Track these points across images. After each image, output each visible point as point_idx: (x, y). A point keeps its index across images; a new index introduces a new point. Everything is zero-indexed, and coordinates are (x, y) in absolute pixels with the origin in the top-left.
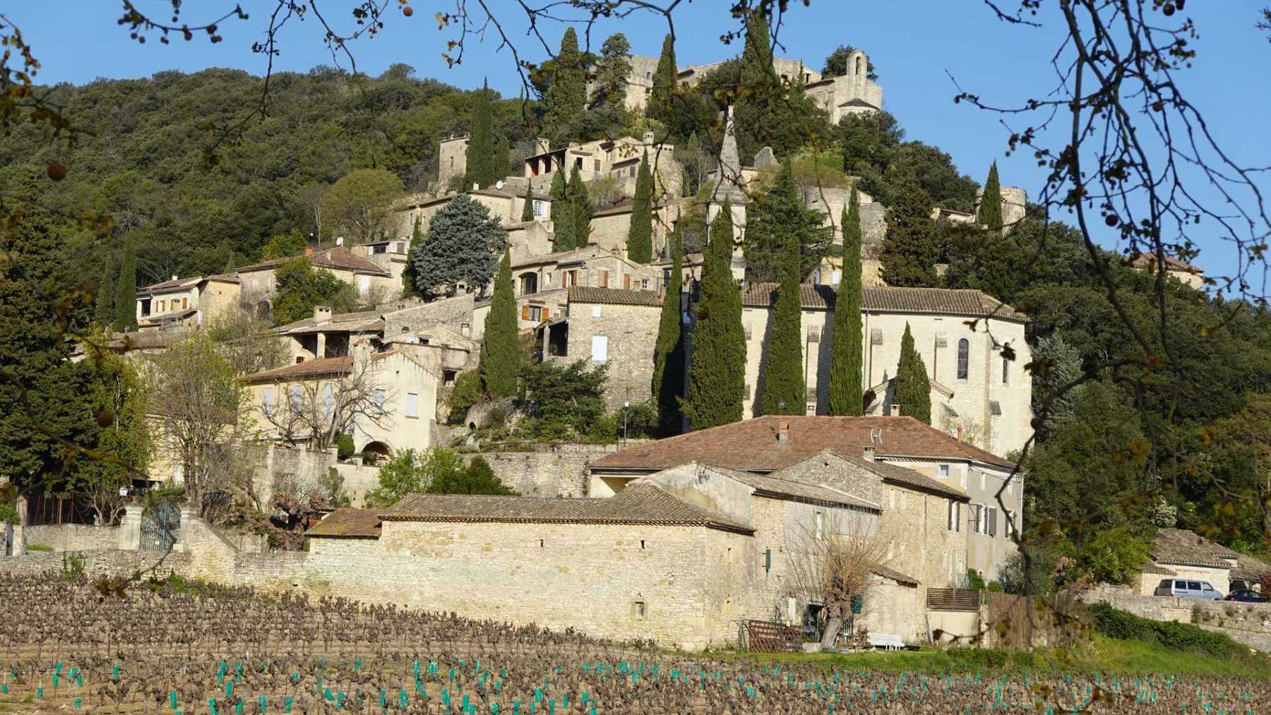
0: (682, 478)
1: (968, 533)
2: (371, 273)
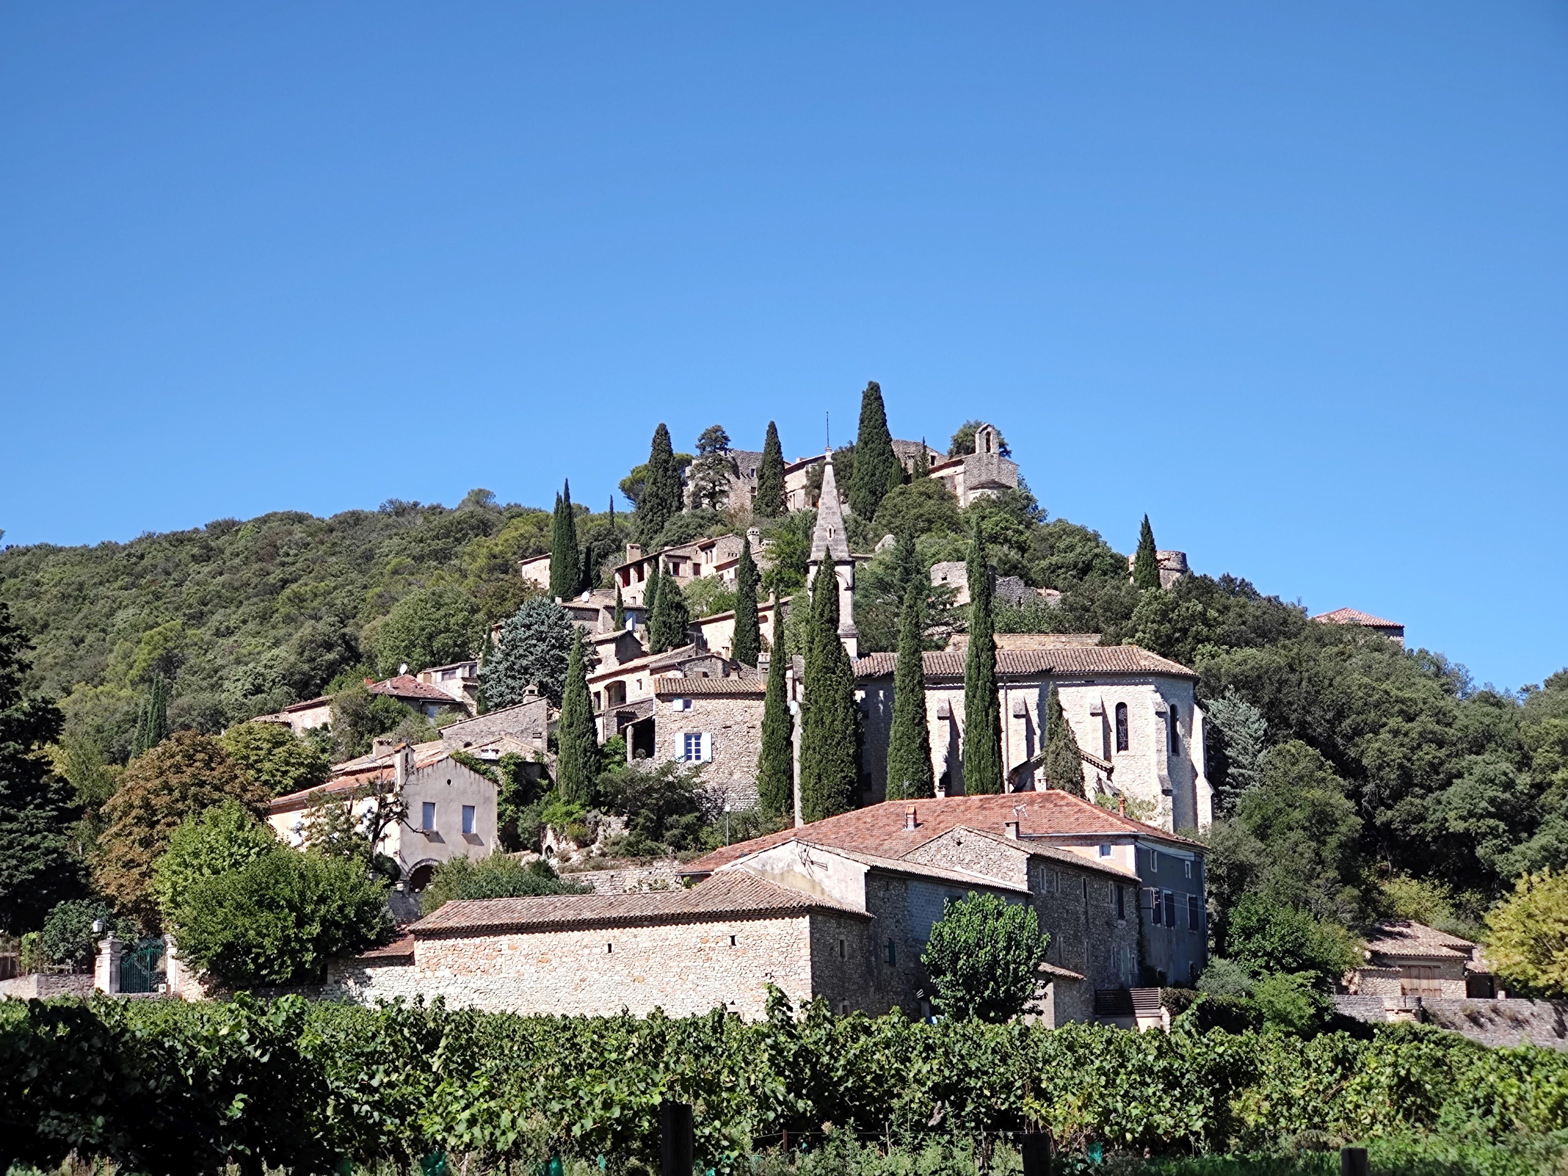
0: (780, 860)
1: (1141, 924)
2: (440, 702)
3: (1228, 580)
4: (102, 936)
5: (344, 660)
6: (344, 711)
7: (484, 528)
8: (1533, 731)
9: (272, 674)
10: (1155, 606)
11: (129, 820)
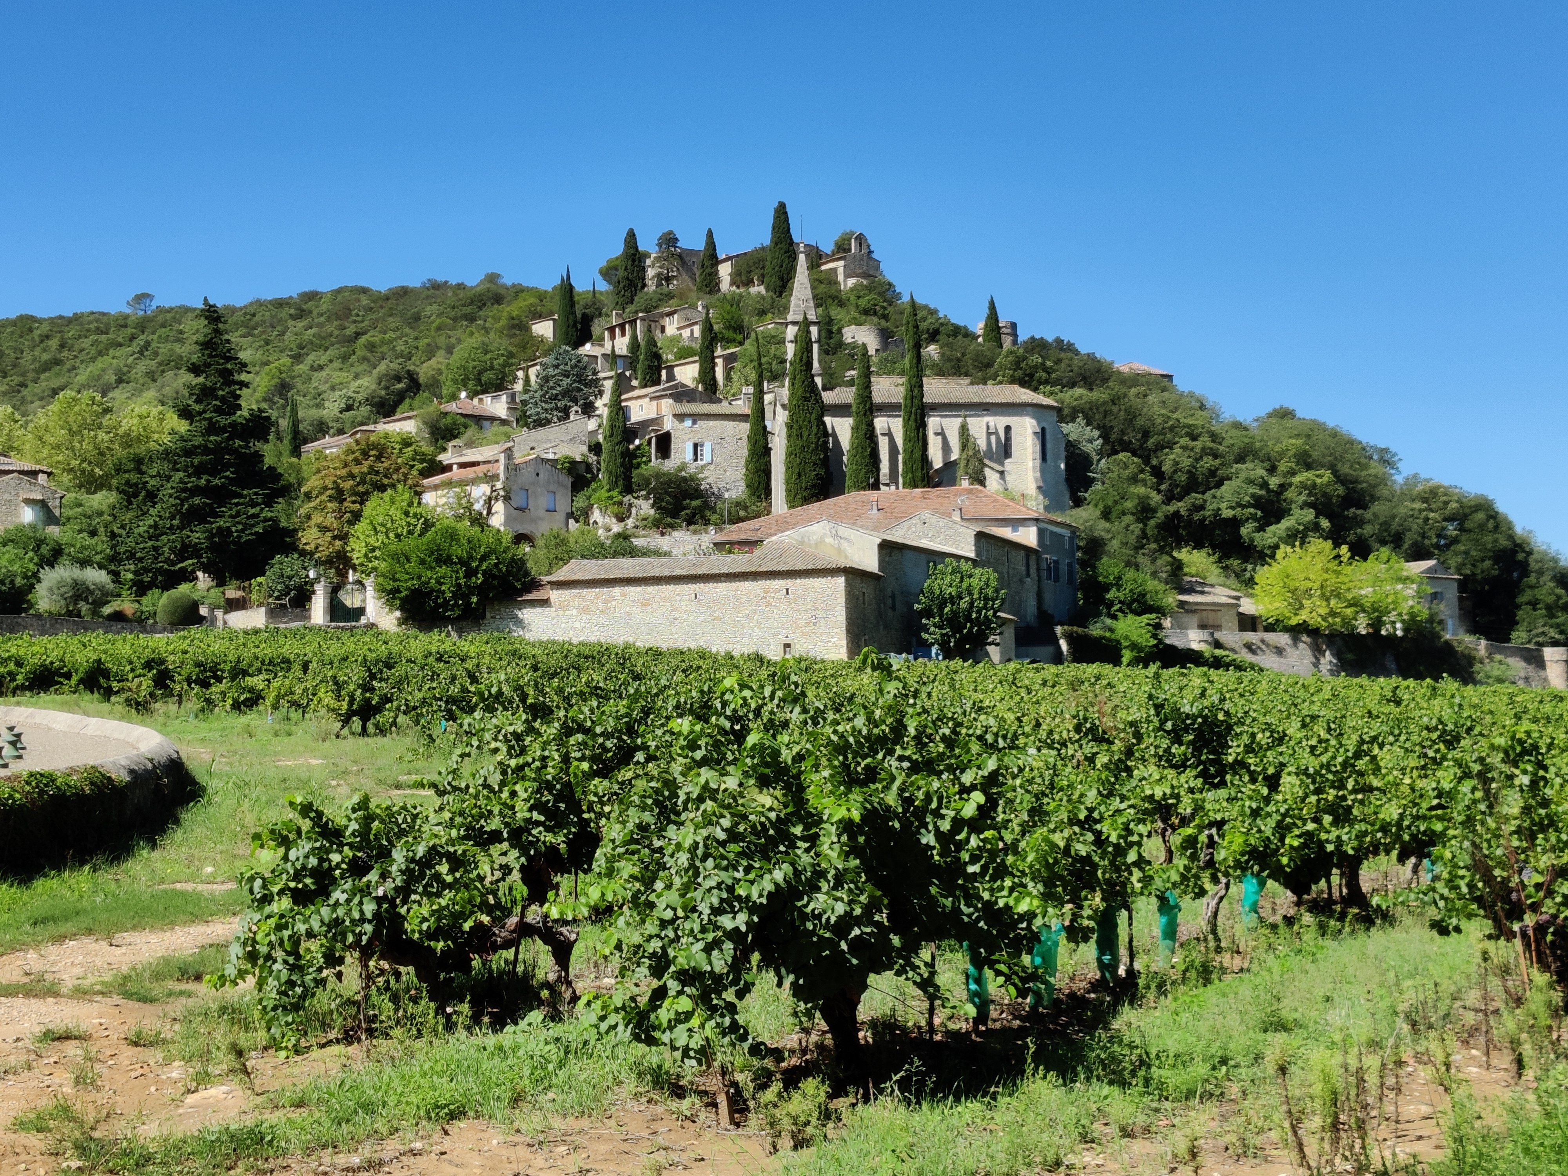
0: (814, 534)
1: (1039, 581)
2: (492, 419)
3: (1059, 341)
4: (317, 580)
5: (408, 389)
6: (425, 423)
7: (498, 299)
8: (1277, 448)
9: (360, 397)
10: (1011, 358)
11: (324, 498)
